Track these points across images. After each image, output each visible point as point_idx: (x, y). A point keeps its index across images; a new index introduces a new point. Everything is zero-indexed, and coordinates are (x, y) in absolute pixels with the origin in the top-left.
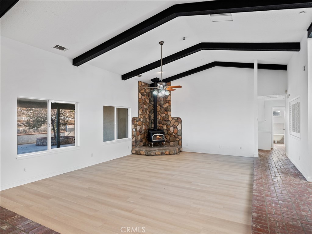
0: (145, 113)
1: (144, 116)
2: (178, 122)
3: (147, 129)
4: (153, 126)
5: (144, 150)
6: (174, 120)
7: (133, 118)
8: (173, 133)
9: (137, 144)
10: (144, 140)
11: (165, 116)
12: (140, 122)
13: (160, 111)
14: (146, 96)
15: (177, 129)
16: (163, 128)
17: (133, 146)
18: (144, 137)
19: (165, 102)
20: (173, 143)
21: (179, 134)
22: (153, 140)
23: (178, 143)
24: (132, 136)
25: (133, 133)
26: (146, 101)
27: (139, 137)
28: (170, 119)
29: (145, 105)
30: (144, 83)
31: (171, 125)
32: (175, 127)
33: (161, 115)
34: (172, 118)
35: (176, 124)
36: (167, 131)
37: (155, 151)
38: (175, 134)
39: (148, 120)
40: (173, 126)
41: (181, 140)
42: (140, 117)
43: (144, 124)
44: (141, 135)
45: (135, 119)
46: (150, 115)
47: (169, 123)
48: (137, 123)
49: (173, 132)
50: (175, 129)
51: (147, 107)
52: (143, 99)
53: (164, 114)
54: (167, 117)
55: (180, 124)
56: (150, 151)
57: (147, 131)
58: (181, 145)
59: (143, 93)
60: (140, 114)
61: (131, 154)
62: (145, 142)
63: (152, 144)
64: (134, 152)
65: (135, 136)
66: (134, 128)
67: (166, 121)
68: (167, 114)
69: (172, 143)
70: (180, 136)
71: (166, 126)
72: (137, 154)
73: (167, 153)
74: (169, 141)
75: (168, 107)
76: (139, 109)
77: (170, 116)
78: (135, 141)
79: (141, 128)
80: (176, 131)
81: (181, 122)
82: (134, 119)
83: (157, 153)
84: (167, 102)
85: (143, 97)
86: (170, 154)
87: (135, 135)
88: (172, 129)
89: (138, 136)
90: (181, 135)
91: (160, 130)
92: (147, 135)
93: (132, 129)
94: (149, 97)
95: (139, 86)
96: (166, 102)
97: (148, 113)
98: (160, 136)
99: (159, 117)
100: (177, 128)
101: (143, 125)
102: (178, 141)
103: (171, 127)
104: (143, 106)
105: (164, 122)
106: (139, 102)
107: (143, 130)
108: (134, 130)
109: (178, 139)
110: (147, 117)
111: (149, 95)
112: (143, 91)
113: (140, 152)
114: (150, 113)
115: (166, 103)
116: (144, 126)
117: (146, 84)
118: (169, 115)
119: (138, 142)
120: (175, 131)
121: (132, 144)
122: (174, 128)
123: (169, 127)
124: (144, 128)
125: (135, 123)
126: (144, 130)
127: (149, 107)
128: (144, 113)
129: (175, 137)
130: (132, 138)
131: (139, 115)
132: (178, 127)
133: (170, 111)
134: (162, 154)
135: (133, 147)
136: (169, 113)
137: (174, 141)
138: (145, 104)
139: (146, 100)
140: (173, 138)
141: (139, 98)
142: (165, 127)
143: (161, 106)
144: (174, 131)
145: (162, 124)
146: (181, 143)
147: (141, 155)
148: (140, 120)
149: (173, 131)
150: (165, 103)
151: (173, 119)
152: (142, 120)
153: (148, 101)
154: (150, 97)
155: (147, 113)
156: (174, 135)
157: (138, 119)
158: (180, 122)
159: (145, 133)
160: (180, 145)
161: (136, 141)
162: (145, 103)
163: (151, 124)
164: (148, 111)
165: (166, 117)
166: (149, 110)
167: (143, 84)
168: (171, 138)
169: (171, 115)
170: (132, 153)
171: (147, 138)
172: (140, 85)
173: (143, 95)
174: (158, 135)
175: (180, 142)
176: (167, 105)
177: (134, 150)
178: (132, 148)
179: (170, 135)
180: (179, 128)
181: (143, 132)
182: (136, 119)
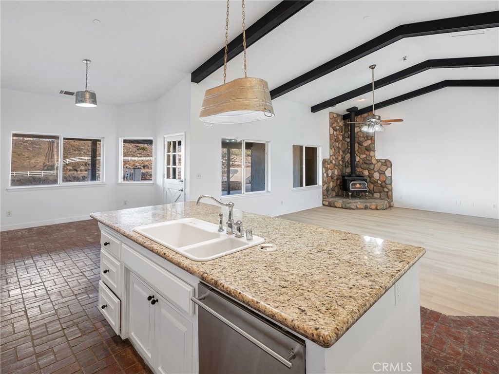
0: (338, 154)
1: (336, 157)
2: (386, 165)
3: (340, 174)
4: (349, 170)
5: (341, 201)
6: (380, 163)
7: (324, 159)
8: (379, 181)
9: (329, 193)
10: (336, 189)
11: (366, 158)
12: (331, 164)
13: (358, 151)
14: (338, 131)
15: (386, 176)
16: (363, 173)
17: (324, 195)
18: (337, 185)
19: (366, 139)
20: (379, 194)
21: (387, 182)
22: (351, 189)
23: (387, 195)
24: (323, 182)
25: (325, 179)
26: (338, 138)
27: (331, 184)
28: (374, 161)
29: (337, 144)
30: (337, 114)
31: (376, 170)
32: (382, 173)
33: (359, 157)
34: (377, 160)
35: (383, 168)
36: (370, 177)
37: (356, 204)
38: (382, 182)
39: (341, 163)
40: (378, 171)
41: (392, 191)
42: (331, 159)
43: (336, 167)
44: (333, 182)
45: (326, 162)
46: (344, 155)
47: (372, 167)
48: (329, 166)
49: (379, 180)
50: (382, 175)
51: (340, 146)
52: (336, 135)
53: (365, 156)
54: (370, 159)
55: (389, 169)
56: (348, 203)
57: (341, 177)
58: (392, 198)
59: (335, 127)
60: (332, 154)
61: (322, 205)
62: (338, 192)
63: (350, 194)
64: (327, 203)
65: (326, 183)
66: (325, 173)
67: (368, 164)
68: (369, 155)
69: (377, 195)
70: (389, 185)
71: (367, 171)
72: (331, 206)
73: (373, 207)
74: (373, 192)
75: (371, 146)
76: (330, 148)
77: (373, 157)
78: (326, 189)
79: (333, 173)
80: (383, 178)
81: (391, 166)
82: (324, 161)
83: (358, 206)
84: (369, 138)
85: (335, 132)
86: (377, 209)
87: (326, 182)
88: (376, 176)
89: (330, 183)
90: (391, 184)
91: (359, 176)
92: (340, 183)
93: (323, 174)
94: (342, 132)
95: (330, 118)
96: (367, 138)
97: (341, 153)
98: (360, 184)
99: (357, 159)
100: (384, 173)
101: (335, 169)
102: (387, 192)
103: (375, 172)
104: (336, 144)
105: (365, 165)
106: (331, 140)
107: (335, 176)
108: (325, 175)
109: (386, 190)
110: (340, 158)
111: (342, 129)
112: (334, 125)
113: (334, 204)
114: (343, 153)
115: (368, 139)
116: (336, 171)
117: (338, 115)
118: (372, 157)
119: (330, 191)
120: (381, 179)
121: (323, 193)
122: (380, 174)
123: (373, 173)
124: (336, 173)
125: (326, 166)
126: (337, 176)
127: (342, 145)
128: (337, 153)
129: (381, 186)
130: (323, 185)
131: (330, 156)
132: (386, 172)
133: (374, 151)
134: (366, 208)
135: (324, 197)
136: (372, 154)
137: (380, 192)
138: (337, 142)
139: (339, 136)
140: (379, 187)
141: (330, 135)
142: (366, 173)
143: (358, 143)
144: (380, 177)
145: (362, 168)
146: (391, 195)
147: (336, 207)
148: (331, 162)
149: (378, 178)
150: (366, 140)
151: (378, 161)
152: (334, 162)
153: (341, 138)
154: (344, 132)
155: (339, 153)
156: (381, 184)
157: (329, 161)
158: (389, 166)
159: (337, 179)
160: (391, 198)
161: (327, 190)
162: (337, 140)
163: (345, 168)
164: (341, 151)
165: (368, 158)
166: (342, 149)
167: (335, 116)
168: (375, 187)
169: (375, 156)
170: (323, 204)
171: (340, 186)
172: (332, 117)
173: (335, 130)
174: (358, 183)
175: (390, 193)
176: (369, 142)
177: (326, 201)
178: (323, 198)
179: (375, 183)
180: (388, 173)
181: (335, 178)
182: (327, 160)
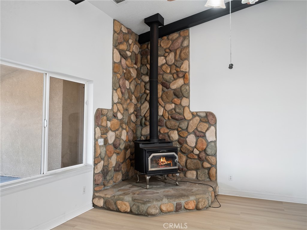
0: (129, 101)
1: (125, 106)
2: (207, 122)
3: (131, 138)
4: (146, 131)
5: (128, 198)
6: (197, 118)
7: (98, 110)
8: (195, 149)
9: (108, 178)
10: (124, 168)
11: (175, 109)
12: (115, 121)
13: (162, 97)
14: (129, 60)
15: (206, 140)
16: (169, 137)
17: (96, 184)
18: (125, 159)
19: (175, 76)
20: (194, 173)
21: (209, 151)
22: (150, 169)
23: (209, 173)
24: (95, 158)
25: (99, 152)
26: (130, 72)
27: (114, 160)
28: (188, 116)
29: (127, 83)
30: (127, 28)
31: (191, 130)
32: (200, 135)
33: (164, 107)
34: (192, 113)
35: (203, 127)
36: (180, 143)
37: (159, 203)
38: (200, 152)
39: (133, 118)
40: (194, 133)
41: (215, 166)
42: (115, 110)
43: (124, 126)
44: (118, 154)
45: (102, 115)
46: (139, 105)
47: (184, 125)
48: (109, 123)
49: (195, 147)
50: (200, 138)
51: (132, 87)
52: (125, 66)
53: (173, 105)
54: (181, 111)
55: (212, 128)
56: (144, 203)
57: (132, 143)
58: (216, 180)
59: (125, 51)
60: (116, 101)
61: (91, 207)
62: (127, 172)
63: (148, 178)
64: (101, 203)
65: (103, 159)
66: (101, 137)
67: (177, 120)
68: (180, 104)
69: (192, 175)
70: (212, 156)
71: (176, 132)
72: (109, 209)
73: (192, 206)
74: (185, 169)
75: (183, 89)
76: (113, 89)
77: (186, 109)
78: (103, 171)
79: (118, 138)
80: (202, 145)
81: (216, 123)
82: (99, 114)
83: (164, 208)
84: (181, 75)
85: (123, 61)
86: (197, 209)
87: (103, 155)
88: (191, 140)
89: (110, 157)
90: (215, 155)
91: (163, 141)
92: (131, 154)
93: (96, 140)
94: (136, 64)
95: (115, 32)
96: (177, 75)
97: (134, 100)
98: (167, 158)
99: (161, 111)
100: (204, 136)
101: (123, 129)
102: (209, 169)
103: (189, 133)
104: (124, 84)
105: (173, 122)
106: (115, 73)
107: (122, 142)
108: (101, 142)
109: (206, 165)
110: (131, 110)
111: (136, 59)
112: (123, 47)
113: (116, 204)
114: (138, 101)
115: (178, 77)
116: (124, 133)
117: (130, 32)
118: (184, 107)
119: (110, 174)
120: (199, 145)
121: (95, 180)
122: (197, 137)
123: (185, 135)
124: (124, 136)
125: (104, 124)
126: (125, 142)
127: (136, 86)
128: (126, 100)
129: (199, 158)
130: (95, 164)
131: (113, 104)
132: (208, 134)
133: (188, 97)
134: (178, 209)
135: (97, 188)
136: (184, 102)
137: (197, 169)
138: (128, 79)
139: (131, 70)
140: (195, 161)
141: (114, 63)
142: (175, 136)
143: (163, 85)
144: (196, 143)
145: (168, 128)
146: (215, 175)
147: (118, 211)
148: (115, 116)
149: (193, 145)
150: (175, 79)
151: (194, 115)
152: (120, 116)
153: (134, 73)
154: (139, 65)
155: (131, 100)
156: (198, 155)
157: (110, 114)
158: (212, 122)
159: (126, 149)
160: (213, 179)
161: (105, 172)
162: (127, 77)
163: (140, 128)
164: (133, 97)
165: (177, 110)
166: (135, 93)
167: (125, 30)
168: (189, 161)
169: (189, 107)
170: (94, 205)
171: (131, 160)
172: (117, 30)
173: (123, 55)
174: (163, 156)
175: (213, 171)
176: (180, 82)
177: (100, 197)
178: (95, 191)
179: (188, 153)
180: (210, 136)
181: (122, 146)
182: (105, 112)
